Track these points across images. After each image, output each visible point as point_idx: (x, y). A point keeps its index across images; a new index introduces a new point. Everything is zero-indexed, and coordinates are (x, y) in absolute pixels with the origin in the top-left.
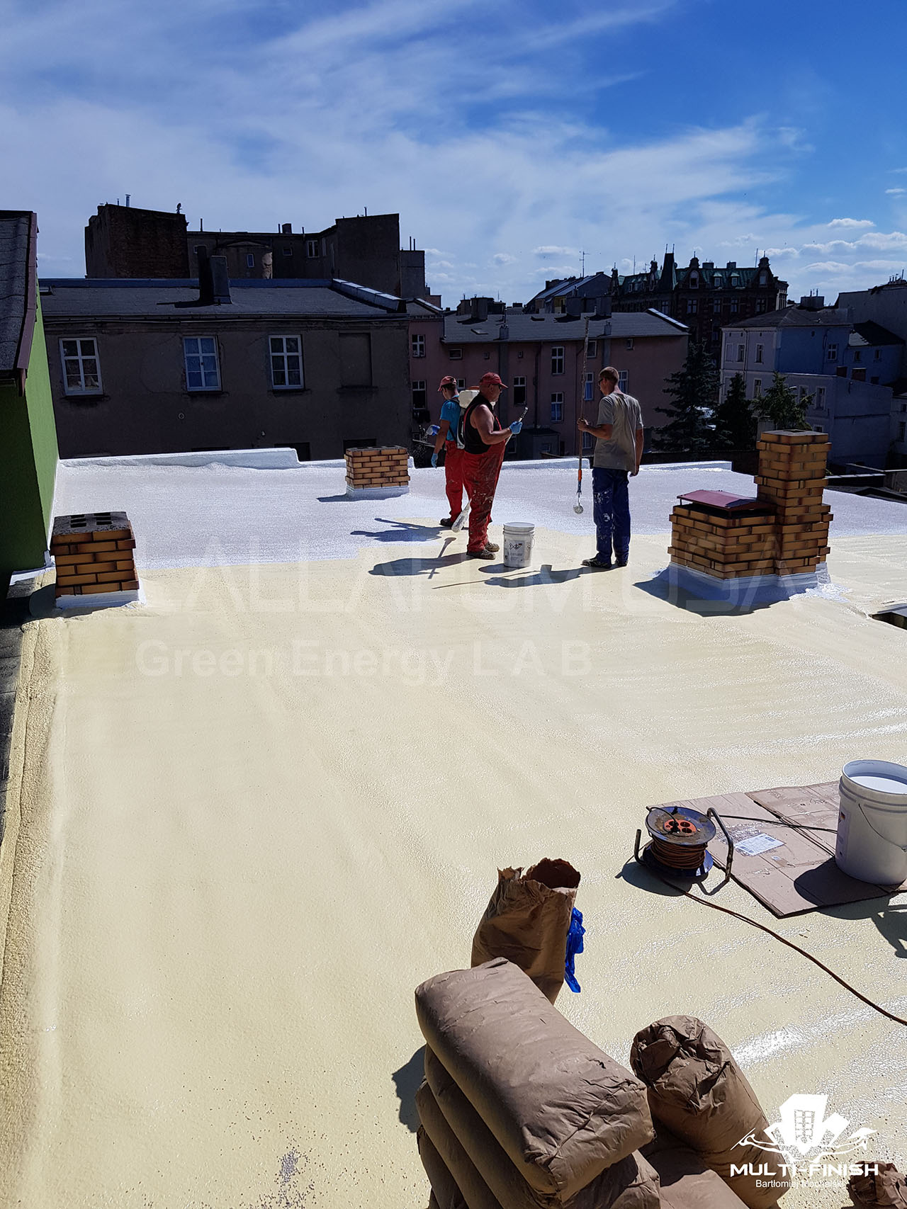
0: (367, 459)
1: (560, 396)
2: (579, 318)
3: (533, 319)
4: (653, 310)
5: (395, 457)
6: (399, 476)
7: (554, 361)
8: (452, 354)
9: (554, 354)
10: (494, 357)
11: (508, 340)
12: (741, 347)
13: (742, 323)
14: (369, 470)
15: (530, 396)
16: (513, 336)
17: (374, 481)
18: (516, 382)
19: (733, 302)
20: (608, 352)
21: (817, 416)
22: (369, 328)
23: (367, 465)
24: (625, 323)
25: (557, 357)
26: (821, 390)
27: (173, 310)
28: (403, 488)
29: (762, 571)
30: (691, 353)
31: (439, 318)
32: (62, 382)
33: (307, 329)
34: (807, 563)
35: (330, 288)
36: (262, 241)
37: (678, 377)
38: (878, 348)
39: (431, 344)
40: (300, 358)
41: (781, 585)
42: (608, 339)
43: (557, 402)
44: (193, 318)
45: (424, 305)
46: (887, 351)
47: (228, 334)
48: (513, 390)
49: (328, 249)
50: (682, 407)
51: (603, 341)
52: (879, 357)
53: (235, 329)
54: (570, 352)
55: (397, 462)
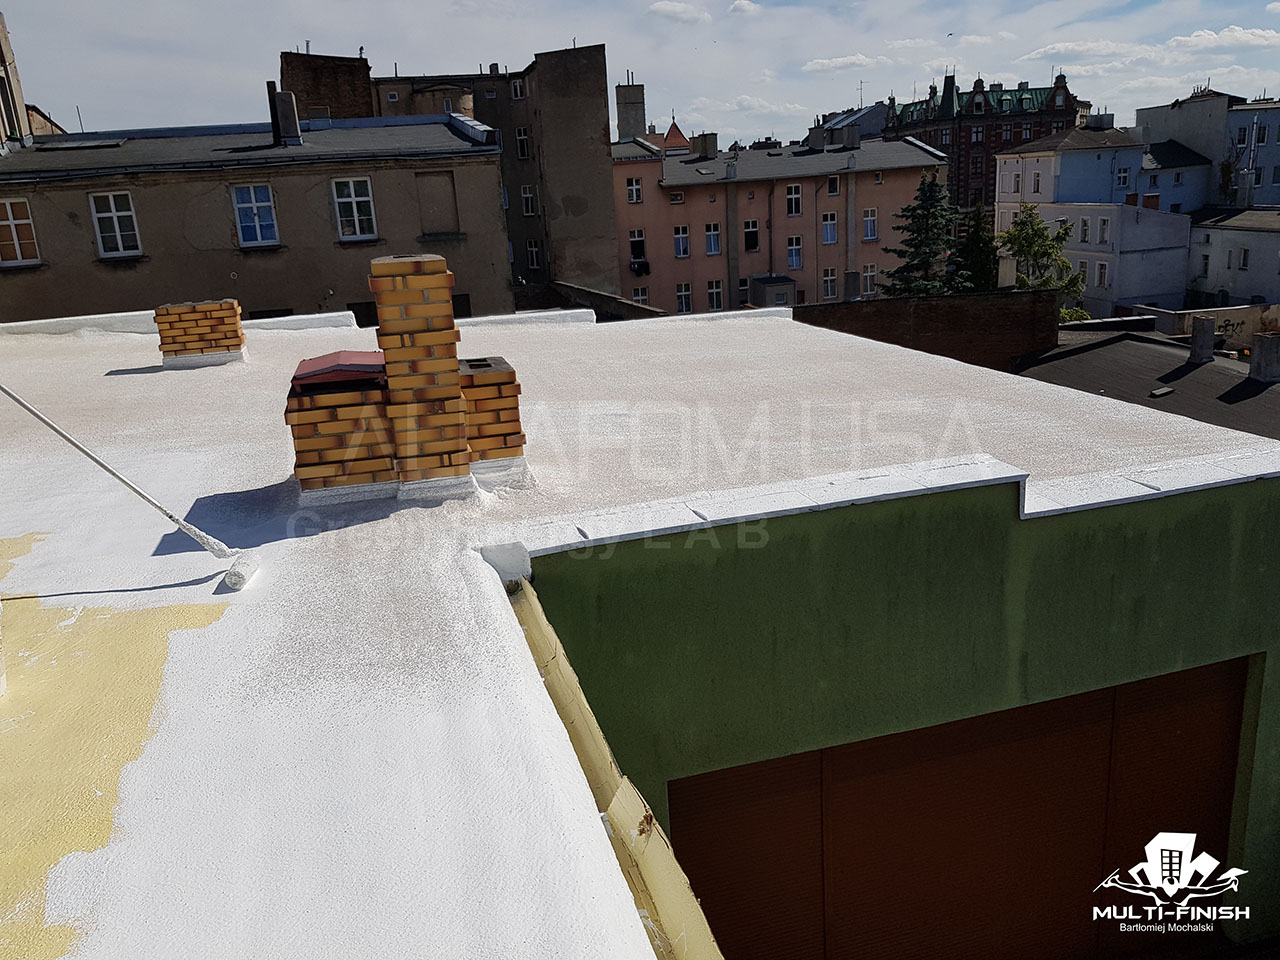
1: (798, 240)
2: (822, 151)
3: (769, 155)
4: (910, 138)
7: (790, 200)
8: (674, 198)
9: (790, 193)
10: (721, 199)
11: (735, 179)
12: (1018, 176)
13: (1018, 149)
14: (180, 332)
15: (763, 241)
16: (740, 176)
18: (747, 225)
19: (1004, 128)
20: (852, 187)
21: (1084, 250)
22: (450, 165)
24: (876, 153)
25: (794, 196)
26: (1104, 221)
27: (225, 155)
28: (233, 353)
29: (374, 476)
30: (923, 183)
31: (655, 158)
32: (94, 243)
33: (377, 169)
34: (447, 463)
35: (445, 125)
36: (462, 84)
37: (909, 212)
38: (1178, 170)
39: (648, 187)
40: (372, 203)
41: (401, 496)
42: (851, 173)
43: (795, 247)
44: (239, 162)
45: (642, 145)
46: (1192, 175)
47: (282, 179)
48: (744, 235)
49: (530, 86)
50: (917, 247)
51: (845, 175)
52: (1178, 181)
53: (289, 174)
54: (807, 190)
55: (221, 320)
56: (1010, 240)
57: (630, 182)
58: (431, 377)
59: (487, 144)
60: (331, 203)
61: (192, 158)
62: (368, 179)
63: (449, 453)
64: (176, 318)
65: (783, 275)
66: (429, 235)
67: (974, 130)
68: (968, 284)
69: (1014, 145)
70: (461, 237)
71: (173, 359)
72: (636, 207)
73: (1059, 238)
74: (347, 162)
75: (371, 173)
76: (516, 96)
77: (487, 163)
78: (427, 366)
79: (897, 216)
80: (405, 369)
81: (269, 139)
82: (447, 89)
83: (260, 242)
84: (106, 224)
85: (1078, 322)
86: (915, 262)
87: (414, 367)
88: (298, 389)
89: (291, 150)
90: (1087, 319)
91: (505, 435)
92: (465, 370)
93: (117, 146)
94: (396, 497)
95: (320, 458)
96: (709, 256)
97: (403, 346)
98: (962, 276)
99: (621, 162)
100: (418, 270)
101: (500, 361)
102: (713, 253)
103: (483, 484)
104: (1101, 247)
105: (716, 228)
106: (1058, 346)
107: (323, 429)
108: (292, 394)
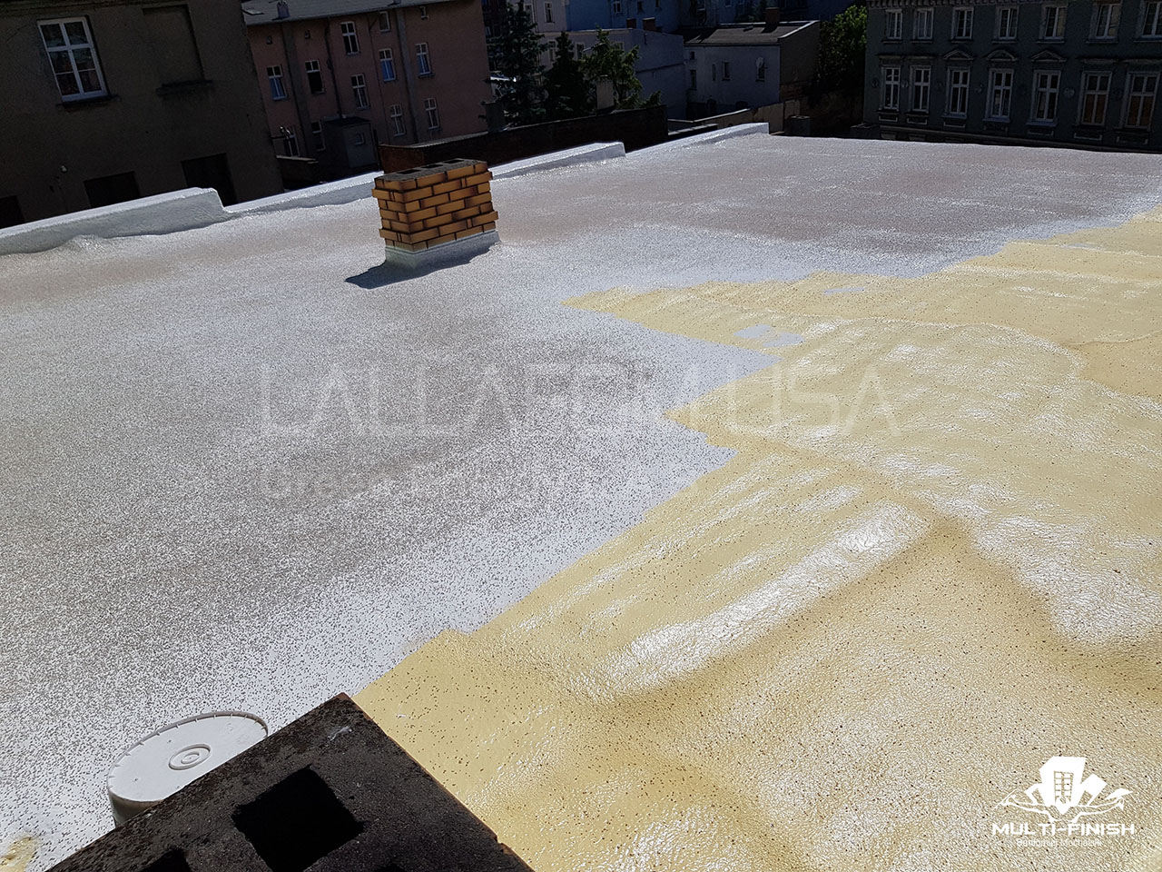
0: (427, 191)
1: (361, 79)
5: (471, 180)
6: (481, 214)
7: (346, 39)
9: (345, 31)
11: (289, 19)
14: (431, 212)
15: (327, 82)
16: (292, 15)
17: (444, 230)
18: (308, 67)
20: (401, 23)
23: (428, 202)
25: (349, 34)
28: (488, 234)
40: (93, 51)
42: (400, 9)
43: (359, 86)
48: (307, 78)
51: (393, 11)
54: (361, 27)
55: (474, 189)
62: (83, 20)
65: (351, 115)
66: (170, 86)
68: (568, 109)
70: (208, 85)
96: (276, 101)
102: (280, 98)
105: (278, 71)
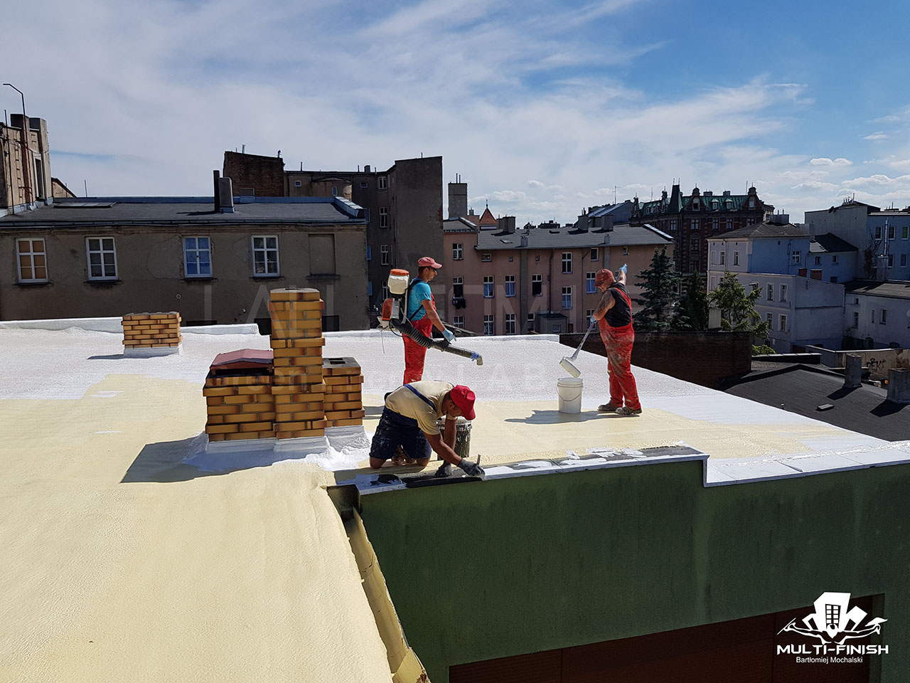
2: (587, 231)
3: (551, 232)
4: (648, 225)
6: (169, 338)
7: (564, 263)
8: (484, 258)
9: (564, 258)
10: (516, 260)
11: (527, 247)
12: (723, 253)
13: (723, 235)
15: (544, 288)
16: (530, 245)
19: (714, 221)
21: (770, 306)
22: (332, 230)
23: (136, 328)
24: (624, 234)
25: (567, 260)
26: (784, 286)
29: (259, 434)
30: (656, 256)
31: (473, 231)
32: (86, 270)
33: (282, 230)
34: (309, 427)
35: (332, 204)
36: (345, 178)
37: (646, 274)
38: (834, 254)
39: (467, 250)
40: (278, 253)
41: (277, 450)
42: (607, 247)
43: (567, 294)
44: (190, 222)
45: (464, 222)
46: (844, 257)
47: (217, 234)
48: (532, 285)
49: (391, 182)
50: (650, 298)
51: (602, 248)
52: (835, 261)
53: (223, 231)
54: (576, 257)
55: (167, 326)
56: (717, 296)
57: (455, 246)
58: (304, 368)
59: (358, 217)
60: (250, 252)
61: (158, 217)
62: (276, 237)
63: (312, 421)
64: (136, 323)
65: (556, 312)
66: (315, 275)
67: (693, 221)
68: (688, 326)
69: (720, 232)
70: (336, 277)
71: (131, 351)
72: (459, 262)
73: (751, 297)
74: (263, 225)
75: (278, 233)
76: (381, 186)
77: (358, 230)
78: (301, 361)
79: (638, 277)
80: (286, 362)
81: (212, 207)
82: (336, 181)
83: (199, 275)
84: (95, 258)
85: (766, 355)
86: (650, 308)
87: (292, 361)
88: (214, 373)
89: (226, 216)
90: (773, 353)
91: (351, 410)
92: (327, 365)
93: (109, 207)
94: (272, 450)
95: (224, 420)
96: (507, 297)
97: (287, 347)
98: (683, 320)
99: (449, 233)
100: (301, 297)
101: (352, 360)
102: (510, 295)
103: (332, 443)
104: (783, 304)
105: (512, 279)
106: (752, 371)
107: (227, 400)
108: (210, 376)
